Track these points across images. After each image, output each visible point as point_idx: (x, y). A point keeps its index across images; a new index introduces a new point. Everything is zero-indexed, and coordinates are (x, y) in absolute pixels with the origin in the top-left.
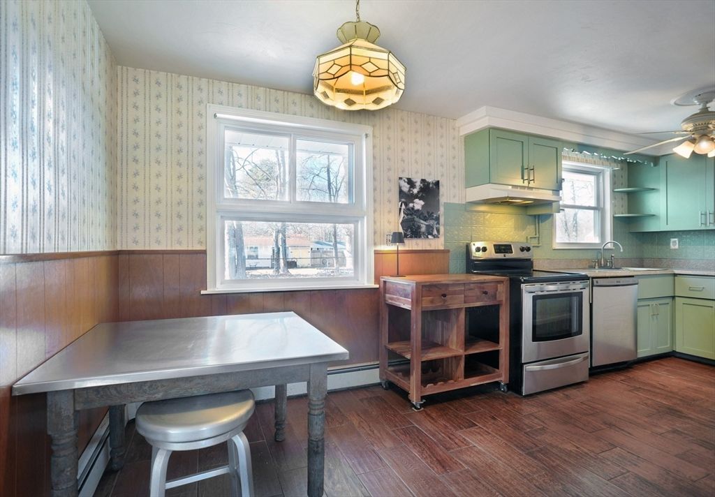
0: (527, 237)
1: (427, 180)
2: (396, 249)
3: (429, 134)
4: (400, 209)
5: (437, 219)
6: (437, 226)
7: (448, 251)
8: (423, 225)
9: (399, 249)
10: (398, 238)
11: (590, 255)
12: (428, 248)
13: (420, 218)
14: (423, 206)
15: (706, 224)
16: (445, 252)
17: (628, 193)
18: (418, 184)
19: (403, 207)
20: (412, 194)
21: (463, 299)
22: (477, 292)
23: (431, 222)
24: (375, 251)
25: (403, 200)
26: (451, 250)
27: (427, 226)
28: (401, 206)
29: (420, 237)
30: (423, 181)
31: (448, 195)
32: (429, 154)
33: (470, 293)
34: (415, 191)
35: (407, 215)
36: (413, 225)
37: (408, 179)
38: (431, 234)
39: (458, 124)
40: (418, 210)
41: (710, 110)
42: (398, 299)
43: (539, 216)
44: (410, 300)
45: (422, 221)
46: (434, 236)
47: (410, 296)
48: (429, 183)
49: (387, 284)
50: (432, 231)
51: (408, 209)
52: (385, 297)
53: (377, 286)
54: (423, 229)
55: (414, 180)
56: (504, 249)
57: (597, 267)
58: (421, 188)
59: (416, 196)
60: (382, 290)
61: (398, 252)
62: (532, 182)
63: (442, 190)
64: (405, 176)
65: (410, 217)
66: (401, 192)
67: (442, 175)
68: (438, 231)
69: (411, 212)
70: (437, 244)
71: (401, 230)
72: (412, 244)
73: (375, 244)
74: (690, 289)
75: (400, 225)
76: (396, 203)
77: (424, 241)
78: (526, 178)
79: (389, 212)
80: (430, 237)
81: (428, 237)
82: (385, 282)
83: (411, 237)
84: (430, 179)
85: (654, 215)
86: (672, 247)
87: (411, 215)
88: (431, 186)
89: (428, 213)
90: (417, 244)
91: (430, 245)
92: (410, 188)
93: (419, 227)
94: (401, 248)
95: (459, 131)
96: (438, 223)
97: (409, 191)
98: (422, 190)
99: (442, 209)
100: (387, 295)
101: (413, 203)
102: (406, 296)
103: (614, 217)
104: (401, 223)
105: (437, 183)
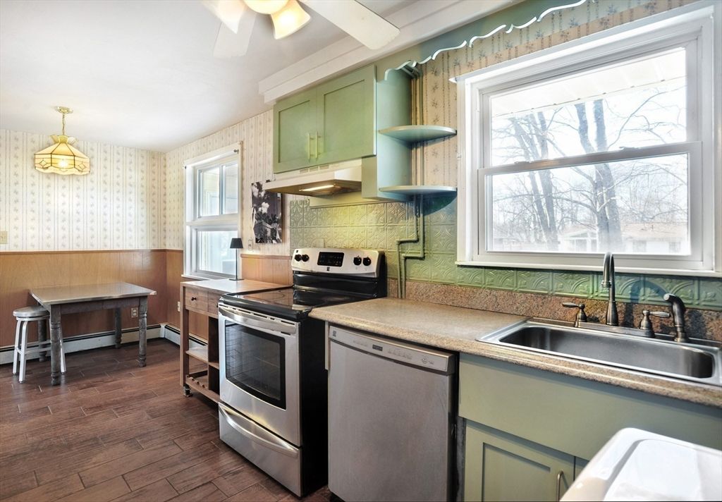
4: (253, 215)
5: (280, 222)
8: (269, 229)
13: (266, 222)
14: (268, 210)
18: (264, 187)
20: (260, 198)
21: (207, 307)
23: (275, 225)
24: (241, 254)
25: (255, 205)
27: (271, 229)
28: (254, 211)
29: (267, 242)
34: (262, 194)
35: (258, 220)
36: (262, 229)
37: (257, 183)
38: (274, 238)
40: (265, 214)
45: (268, 225)
46: (278, 241)
50: (276, 235)
51: (258, 214)
54: (269, 233)
55: (261, 184)
56: (332, 260)
58: (266, 192)
59: (263, 200)
64: (256, 180)
66: (253, 197)
69: (260, 216)
70: (278, 249)
71: (254, 236)
72: (265, 249)
75: (253, 231)
76: (249, 209)
77: (269, 246)
80: (274, 241)
81: (272, 242)
83: (261, 242)
87: (260, 219)
89: (272, 216)
91: (274, 251)
92: (259, 191)
93: (266, 232)
96: (280, 227)
97: (259, 194)
98: (267, 194)
99: (288, 209)
101: (262, 206)
104: (254, 229)
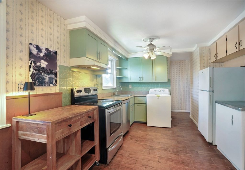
0: (94, 85)
1: (50, 49)
2: (28, 94)
3: (50, 22)
4: (30, 66)
5: (56, 74)
6: (56, 78)
7: (62, 93)
8: (47, 78)
9: (30, 94)
10: (29, 87)
11: (111, 91)
12: (50, 92)
13: (45, 73)
14: (47, 66)
15: (140, 80)
16: (60, 94)
17: (119, 69)
18: (44, 51)
19: (33, 64)
20: (40, 56)
21: (80, 124)
22: (86, 118)
23: (52, 76)
24: (7, 97)
26: (63, 92)
27: (49, 78)
28: (31, 63)
29: (45, 85)
30: (47, 49)
31: (61, 61)
32: (51, 34)
33: (82, 120)
34: (42, 55)
35: (36, 70)
37: (36, 45)
38: (52, 83)
39: (67, 22)
40: (43, 68)
41: (152, 44)
42: (32, 135)
43: (98, 75)
44: (46, 136)
45: (46, 75)
46: (54, 85)
47: (45, 132)
48: (50, 52)
49: (20, 123)
50: (53, 81)
51: (37, 66)
52: (17, 133)
53: (9, 125)
54: (47, 80)
55: (41, 48)
56: (88, 91)
57: (114, 95)
58: (45, 53)
59: (42, 58)
60: (14, 128)
61: (29, 96)
62: (100, 60)
63: (58, 57)
64: (34, 43)
65: (37, 72)
66: (31, 53)
67: (58, 49)
68: (56, 81)
69: (38, 69)
70: (55, 89)
71: (31, 81)
72: (39, 90)
73: (7, 92)
74: (139, 101)
75: (30, 78)
76: (26, 61)
77: (47, 87)
78: (98, 57)
79: (21, 67)
80: (51, 85)
81: (50, 85)
82: (17, 122)
83: (39, 85)
84: (51, 49)
85: (127, 77)
86: (130, 87)
87: (38, 70)
88: (52, 53)
89: (50, 70)
90: (42, 90)
91: (51, 90)
92: (38, 52)
93: (44, 79)
94: (32, 93)
95: (67, 27)
96: (56, 77)
97: (37, 54)
98: (46, 55)
99: (58, 68)
100: (20, 132)
101: (40, 62)
102: (40, 132)
103: (117, 77)
104: (31, 76)
105: (56, 53)
